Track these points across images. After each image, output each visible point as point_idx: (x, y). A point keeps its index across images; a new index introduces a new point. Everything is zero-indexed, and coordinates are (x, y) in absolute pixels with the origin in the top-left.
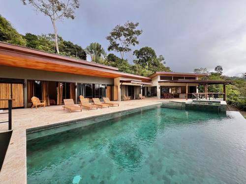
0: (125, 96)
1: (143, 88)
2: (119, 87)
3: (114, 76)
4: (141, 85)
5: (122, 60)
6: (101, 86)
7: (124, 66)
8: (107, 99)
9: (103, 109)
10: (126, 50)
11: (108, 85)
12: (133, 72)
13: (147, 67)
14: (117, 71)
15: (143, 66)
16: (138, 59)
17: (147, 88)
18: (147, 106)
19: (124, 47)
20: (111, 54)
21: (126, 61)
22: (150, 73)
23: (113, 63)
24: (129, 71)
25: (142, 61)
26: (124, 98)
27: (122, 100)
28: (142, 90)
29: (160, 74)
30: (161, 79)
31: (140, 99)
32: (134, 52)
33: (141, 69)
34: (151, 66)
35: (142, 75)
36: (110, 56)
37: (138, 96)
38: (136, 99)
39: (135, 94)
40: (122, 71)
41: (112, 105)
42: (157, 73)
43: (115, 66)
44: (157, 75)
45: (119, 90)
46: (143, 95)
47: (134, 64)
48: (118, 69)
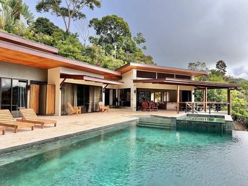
0: (70, 105)
1: (107, 92)
2: (58, 87)
3: (49, 64)
4: (104, 86)
5: (67, 33)
6: (16, 83)
7: (71, 46)
8: (29, 113)
9: (18, 134)
10: (75, 15)
11: (32, 82)
12: (89, 60)
13: (114, 52)
14: (55, 54)
15: (108, 50)
16: (98, 37)
17: (114, 91)
18: (114, 125)
19: (71, 8)
20: (42, 19)
21: (75, 36)
22: (120, 63)
23: (47, 37)
24: (79, 56)
25: (106, 41)
26: (68, 111)
27: (64, 113)
28: (104, 95)
29: (137, 68)
30: (138, 76)
31: (101, 111)
32: (91, 22)
33: (103, 55)
34: (122, 51)
35: (105, 67)
36: (40, 21)
37: (97, 105)
38: (93, 111)
39: (91, 101)
40: (66, 56)
41: (41, 125)
42: (132, 64)
43: (52, 45)
44: (132, 68)
45: (59, 92)
46: (107, 103)
47: (91, 45)
48: (56, 51)
